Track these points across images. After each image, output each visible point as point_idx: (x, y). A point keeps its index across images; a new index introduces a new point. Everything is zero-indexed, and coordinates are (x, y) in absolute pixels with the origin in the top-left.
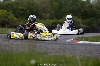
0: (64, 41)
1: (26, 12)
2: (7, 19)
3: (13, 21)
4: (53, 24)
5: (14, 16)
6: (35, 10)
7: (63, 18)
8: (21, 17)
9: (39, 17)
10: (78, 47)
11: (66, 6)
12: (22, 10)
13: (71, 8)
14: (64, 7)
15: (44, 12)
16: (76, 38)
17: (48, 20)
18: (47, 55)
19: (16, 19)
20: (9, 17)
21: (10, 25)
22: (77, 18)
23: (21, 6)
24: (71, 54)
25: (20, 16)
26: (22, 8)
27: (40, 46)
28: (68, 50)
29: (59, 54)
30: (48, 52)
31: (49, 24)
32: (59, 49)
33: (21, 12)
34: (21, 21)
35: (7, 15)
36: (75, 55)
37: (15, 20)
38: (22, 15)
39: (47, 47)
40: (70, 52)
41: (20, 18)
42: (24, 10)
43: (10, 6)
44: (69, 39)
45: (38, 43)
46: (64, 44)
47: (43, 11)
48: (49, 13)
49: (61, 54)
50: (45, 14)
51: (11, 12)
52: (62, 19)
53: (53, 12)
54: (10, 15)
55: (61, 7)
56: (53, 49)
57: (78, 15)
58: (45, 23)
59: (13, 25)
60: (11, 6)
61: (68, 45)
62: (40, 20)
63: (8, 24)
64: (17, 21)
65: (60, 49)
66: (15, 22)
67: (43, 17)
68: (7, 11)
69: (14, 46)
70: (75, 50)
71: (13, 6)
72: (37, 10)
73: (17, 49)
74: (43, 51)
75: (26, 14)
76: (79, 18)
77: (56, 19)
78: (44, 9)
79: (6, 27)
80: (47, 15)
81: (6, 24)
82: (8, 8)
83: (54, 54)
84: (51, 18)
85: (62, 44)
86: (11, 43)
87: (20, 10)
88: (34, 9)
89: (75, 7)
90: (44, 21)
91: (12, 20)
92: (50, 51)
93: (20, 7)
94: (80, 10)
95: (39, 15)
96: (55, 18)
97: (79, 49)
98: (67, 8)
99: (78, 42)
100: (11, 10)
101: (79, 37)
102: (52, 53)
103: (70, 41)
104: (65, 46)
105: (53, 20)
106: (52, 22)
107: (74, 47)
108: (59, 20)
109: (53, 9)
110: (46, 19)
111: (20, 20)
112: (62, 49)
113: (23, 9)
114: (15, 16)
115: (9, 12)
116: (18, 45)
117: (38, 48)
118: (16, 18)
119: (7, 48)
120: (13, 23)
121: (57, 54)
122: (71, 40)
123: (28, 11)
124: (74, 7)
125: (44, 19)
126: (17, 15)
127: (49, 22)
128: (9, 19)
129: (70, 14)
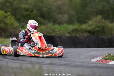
1: (32, 13)
3: (13, 28)
5: (14, 19)
6: (46, 9)
7: (88, 22)
8: (25, 20)
9: (51, 21)
12: (27, 10)
13: (100, 7)
15: (60, 13)
16: (106, 56)
17: (65, 25)
19: (18, 24)
20: (8, 22)
21: (9, 34)
23: (25, 4)
25: (23, 20)
33: (25, 13)
34: (24, 27)
37: (15, 26)
38: (26, 18)
41: (24, 22)
42: (30, 10)
48: (66, 14)
50: (60, 16)
51: (9, 13)
52: (87, 24)
53: (73, 12)
54: (9, 18)
58: (60, 29)
59: (13, 34)
64: (19, 28)
66: (16, 28)
68: (3, 12)
75: (32, 16)
77: (78, 24)
78: (59, 8)
80: (63, 17)
84: (70, 22)
87: (24, 10)
88: (43, 9)
90: (59, 27)
91: (11, 26)
93: (23, 6)
95: (52, 18)
96: (76, 22)
98: (94, 6)
101: (110, 55)
105: (73, 25)
106: (71, 29)
108: (82, 25)
109: (72, 9)
110: (62, 24)
111: (24, 25)
115: (7, 14)
120: (12, 30)
123: (35, 12)
126: (18, 17)
128: (6, 24)
129: (99, 16)
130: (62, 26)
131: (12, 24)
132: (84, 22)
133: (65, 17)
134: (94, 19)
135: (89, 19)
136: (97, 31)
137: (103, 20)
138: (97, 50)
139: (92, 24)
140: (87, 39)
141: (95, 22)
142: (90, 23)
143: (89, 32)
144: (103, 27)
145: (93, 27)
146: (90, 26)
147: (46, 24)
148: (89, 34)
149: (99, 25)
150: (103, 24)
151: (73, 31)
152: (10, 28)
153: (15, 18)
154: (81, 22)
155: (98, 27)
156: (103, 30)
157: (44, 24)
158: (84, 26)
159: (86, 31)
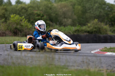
0: (88, 52)
2: (21, 26)
3: (27, 29)
4: (75, 32)
6: (54, 15)
7: (87, 24)
9: (58, 24)
10: (104, 59)
11: (91, 10)
13: (97, 13)
14: (89, 11)
15: (65, 18)
16: (103, 49)
17: (69, 27)
18: (67, 69)
19: (31, 26)
20: (23, 24)
21: (24, 34)
22: (104, 24)
23: (37, 10)
24: (96, 67)
26: (38, 12)
27: (60, 58)
28: (93, 63)
29: (82, 67)
30: (68, 66)
31: (70, 32)
32: (82, 62)
33: (37, 18)
35: (20, 21)
36: (101, 69)
37: (29, 27)
39: (67, 59)
40: (95, 65)
42: (41, 15)
43: (23, 10)
44: (95, 49)
45: (56, 55)
46: (88, 56)
47: (63, 16)
48: (70, 18)
49: (85, 67)
50: (66, 20)
52: (86, 26)
53: (75, 17)
55: (84, 12)
56: (75, 62)
57: (106, 20)
58: (65, 30)
59: (27, 33)
60: (25, 11)
61: (93, 57)
62: (60, 27)
63: (21, 32)
64: (32, 29)
65: (84, 62)
66: (29, 29)
67: (64, 24)
68: (19, 16)
69: (29, 58)
70: (101, 63)
71: (27, 11)
72: (56, 14)
73: (31, 62)
74: (63, 64)
76: (106, 24)
77: (79, 25)
78: (64, 13)
79: (19, 36)
80: (68, 21)
81: (19, 32)
82: (21, 13)
83: (76, 68)
84: (73, 25)
85: (85, 56)
86: (25, 55)
87: (36, 15)
88: (52, 14)
89: (102, 11)
90: (65, 29)
91: (26, 28)
92: (71, 64)
93: (36, 12)
94: (107, 15)
95: (58, 21)
96: (77, 25)
97: (106, 61)
98: (92, 12)
99: (105, 53)
100: (25, 15)
101: (106, 48)
102: (74, 66)
103: (95, 53)
104: (89, 58)
105: (75, 27)
106: (74, 30)
107: (100, 60)
108: (83, 27)
109: (75, 14)
110: (67, 26)
112: (85, 62)
113: (39, 14)
114: (30, 22)
115: (22, 18)
116: (32, 57)
117: (57, 60)
118: (31, 24)
119: (19, 61)
120: (27, 31)
121: (79, 68)
122: (96, 51)
123: (45, 17)
124: (100, 12)
125: (65, 26)
126: (32, 20)
127: (71, 30)
128: (22, 26)
129: (96, 19)
130: (66, 27)
131: (27, 26)
132: (85, 25)
133: (70, 21)
134: (92, 22)
135: (88, 22)
136: (94, 31)
137: (100, 23)
138: (95, 45)
139: (90, 26)
140: (87, 37)
141: (93, 24)
142: (89, 25)
143: (88, 32)
144: (99, 28)
145: (91, 28)
146: (89, 27)
147: (54, 26)
148: (88, 34)
149: (96, 26)
150: (99, 26)
151: (76, 31)
152: (25, 29)
153: (29, 21)
154: (82, 24)
155: (95, 28)
156: (99, 30)
157: (52, 26)
158: (84, 28)
159: (86, 32)
